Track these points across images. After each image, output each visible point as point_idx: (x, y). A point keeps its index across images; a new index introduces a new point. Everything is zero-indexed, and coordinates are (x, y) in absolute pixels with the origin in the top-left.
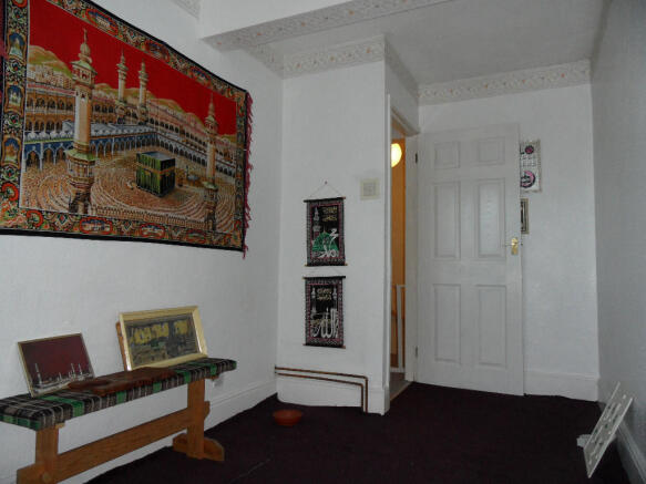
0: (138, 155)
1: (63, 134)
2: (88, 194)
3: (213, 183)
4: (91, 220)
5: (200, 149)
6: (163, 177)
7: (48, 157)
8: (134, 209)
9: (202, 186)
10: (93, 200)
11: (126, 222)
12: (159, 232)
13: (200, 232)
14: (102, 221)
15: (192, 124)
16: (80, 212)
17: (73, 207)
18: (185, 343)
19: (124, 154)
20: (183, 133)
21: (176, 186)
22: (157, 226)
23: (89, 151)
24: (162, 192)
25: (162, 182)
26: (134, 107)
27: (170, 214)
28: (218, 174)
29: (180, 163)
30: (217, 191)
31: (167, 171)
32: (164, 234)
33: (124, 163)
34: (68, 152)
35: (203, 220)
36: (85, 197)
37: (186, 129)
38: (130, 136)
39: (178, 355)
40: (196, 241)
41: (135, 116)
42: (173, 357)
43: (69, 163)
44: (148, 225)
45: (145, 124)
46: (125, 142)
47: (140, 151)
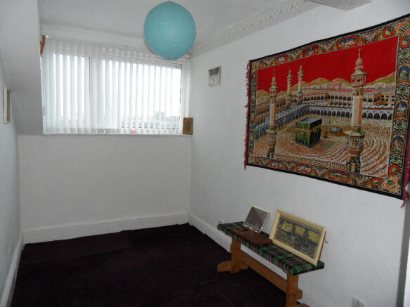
0: (297, 123)
1: (266, 123)
2: (274, 149)
3: (359, 130)
4: (274, 161)
5: (345, 104)
6: (312, 133)
7: (261, 135)
8: (294, 155)
9: (345, 135)
10: (276, 152)
11: (289, 163)
12: (308, 170)
13: (343, 173)
14: (278, 161)
15: (337, 87)
16: (271, 158)
17: (268, 156)
18: (307, 246)
19: (290, 125)
20: (328, 97)
21: (321, 138)
22: (307, 166)
23: (274, 128)
24: (311, 143)
25: (311, 137)
26: (295, 96)
27: (316, 158)
28: (364, 121)
29: (325, 121)
30: (362, 137)
31: (315, 130)
32: (311, 171)
33: (289, 130)
34: (267, 131)
35: (345, 163)
36: (272, 150)
37: (331, 94)
38: (293, 114)
39: (299, 250)
40: (338, 179)
41: (296, 101)
42: (295, 248)
43: (268, 135)
44: (302, 164)
45: (301, 104)
46: (290, 118)
47: (297, 121)
